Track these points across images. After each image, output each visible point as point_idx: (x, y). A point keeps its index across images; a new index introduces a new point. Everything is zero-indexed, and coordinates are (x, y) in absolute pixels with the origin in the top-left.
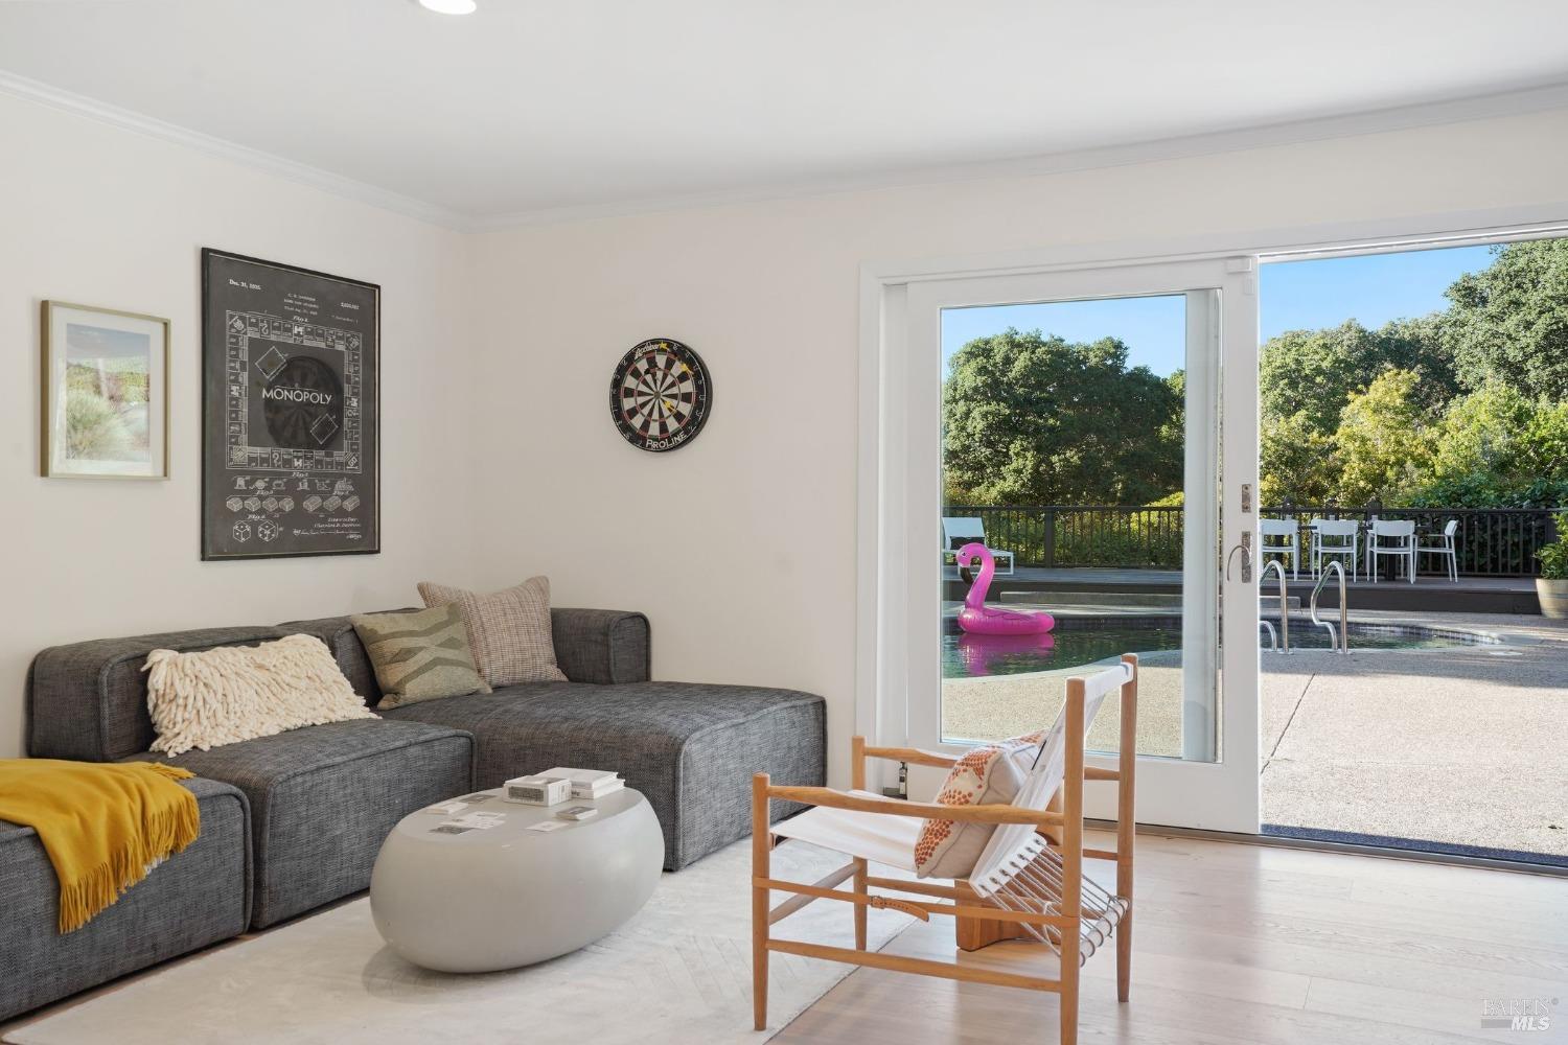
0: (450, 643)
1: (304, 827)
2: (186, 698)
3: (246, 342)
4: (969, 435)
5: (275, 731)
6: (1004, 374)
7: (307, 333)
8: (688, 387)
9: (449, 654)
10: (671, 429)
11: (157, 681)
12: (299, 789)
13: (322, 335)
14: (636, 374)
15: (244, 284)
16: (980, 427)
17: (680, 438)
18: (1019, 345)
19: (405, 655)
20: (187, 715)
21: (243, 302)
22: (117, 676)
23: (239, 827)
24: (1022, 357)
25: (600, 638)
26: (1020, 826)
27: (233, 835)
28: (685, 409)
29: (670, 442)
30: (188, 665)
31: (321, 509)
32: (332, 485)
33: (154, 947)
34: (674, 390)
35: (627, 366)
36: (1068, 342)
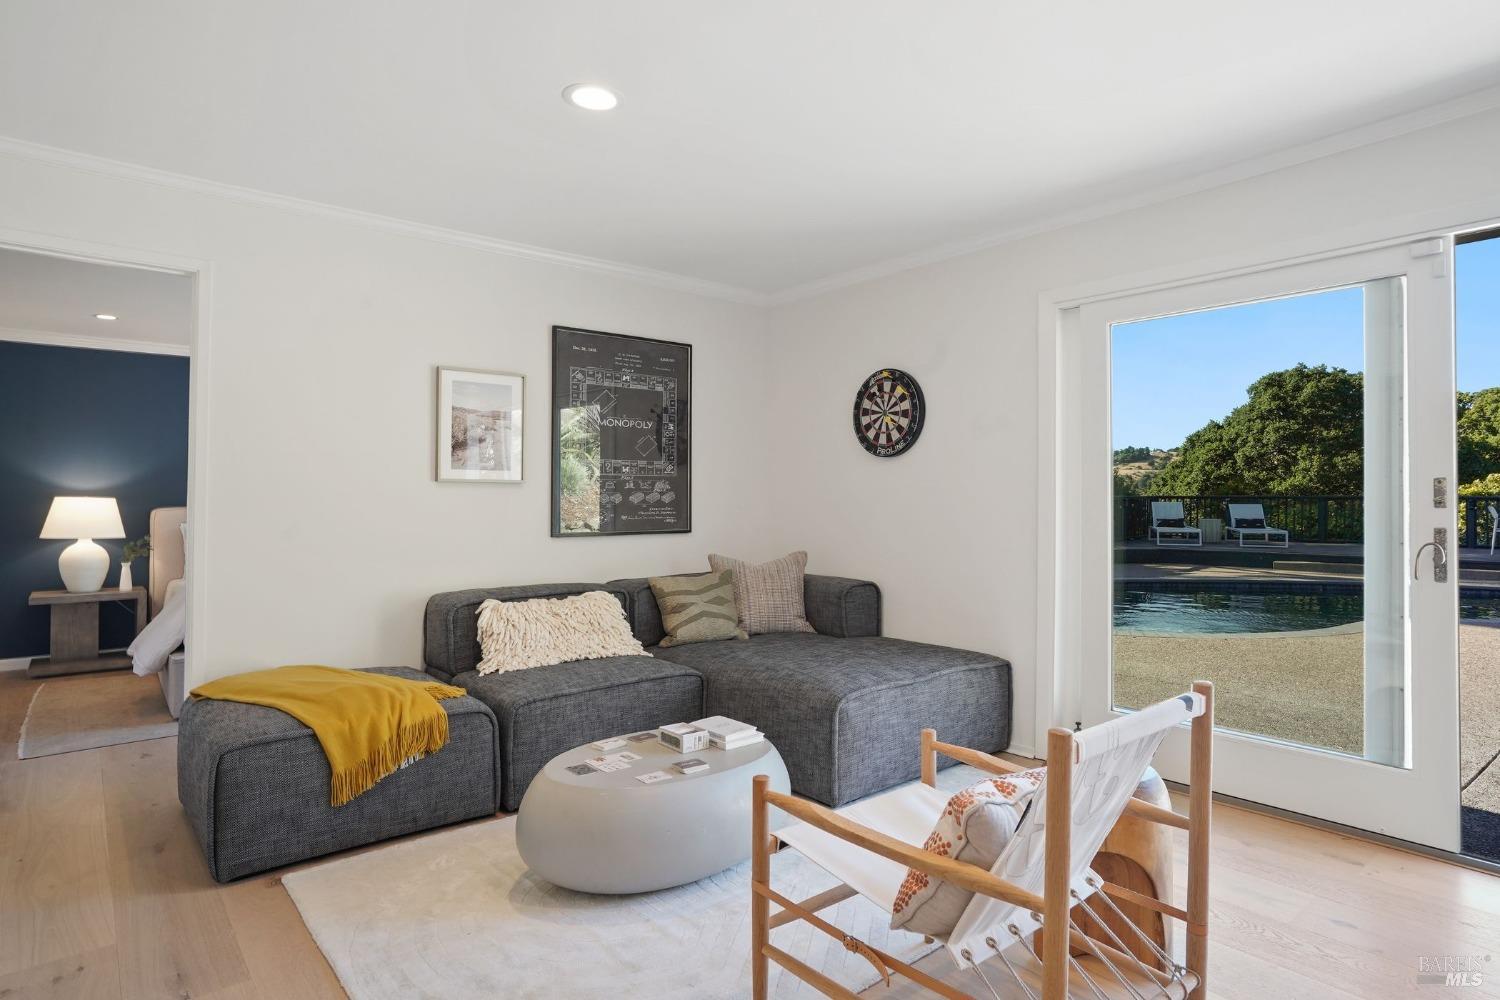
0: (719, 601)
1: (543, 739)
2: (499, 634)
3: (585, 387)
4: (1263, 446)
5: (554, 661)
6: (1294, 398)
7: (632, 379)
8: (906, 405)
9: (714, 608)
10: (894, 439)
11: (482, 622)
12: (539, 712)
13: (645, 381)
14: (872, 397)
15: (584, 349)
16: (1273, 439)
17: (900, 446)
18: (1308, 376)
19: (679, 609)
20: (498, 647)
21: (581, 360)
22: (460, 616)
23: (489, 736)
24: (1309, 385)
25: (835, 600)
26: (1010, 905)
27: (485, 742)
28: (904, 422)
29: (894, 449)
30: (504, 611)
31: (644, 501)
32: (653, 485)
33: (415, 820)
34: (897, 409)
35: (864, 393)
36: (1350, 371)
